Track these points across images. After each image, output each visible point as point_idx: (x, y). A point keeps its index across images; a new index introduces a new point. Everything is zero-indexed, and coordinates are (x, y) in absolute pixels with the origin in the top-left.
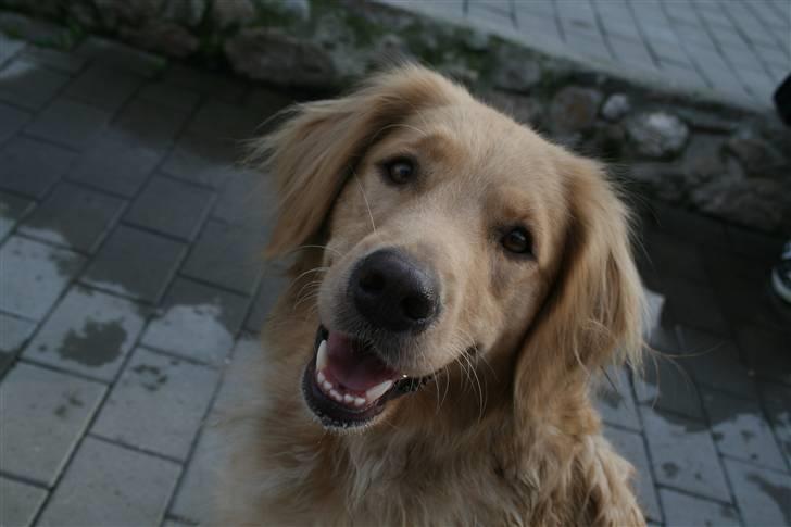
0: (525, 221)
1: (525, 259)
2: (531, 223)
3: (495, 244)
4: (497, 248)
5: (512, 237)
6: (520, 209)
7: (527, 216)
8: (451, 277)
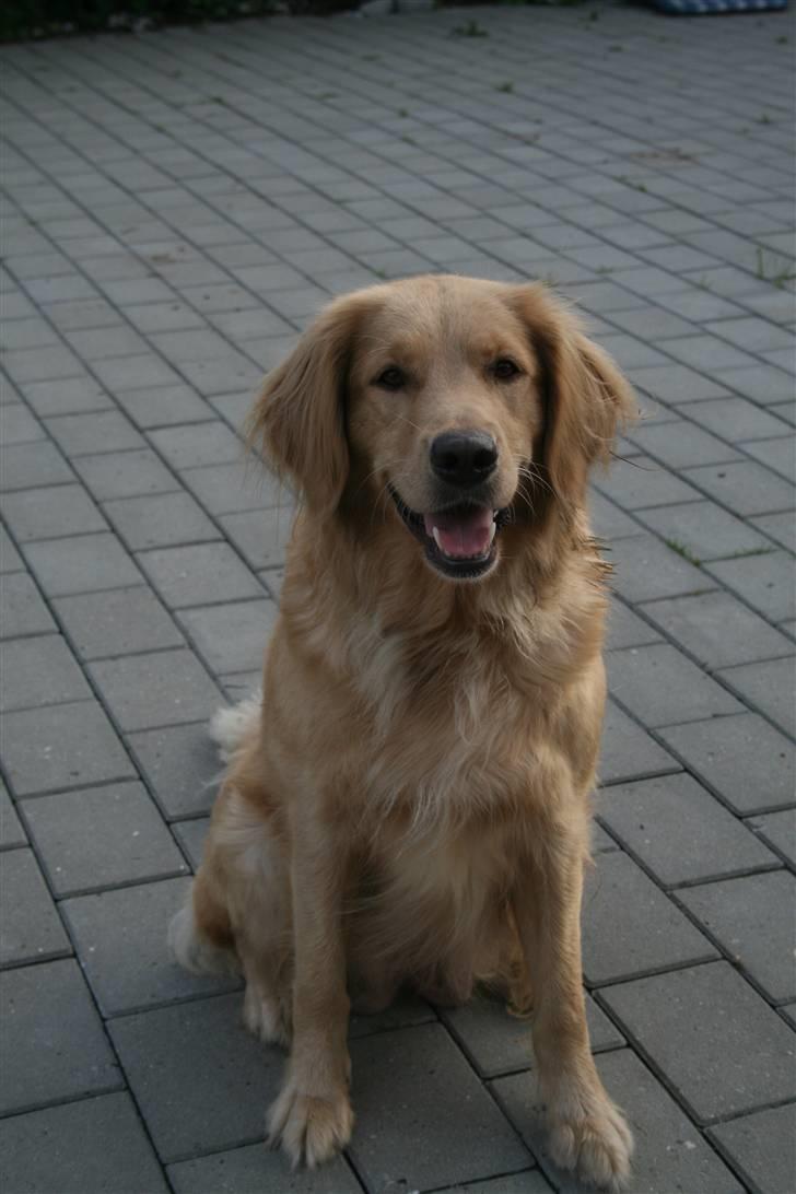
0: (501, 353)
1: (518, 378)
2: (507, 352)
3: (492, 382)
4: (496, 383)
5: (501, 370)
6: (492, 346)
7: (500, 348)
8: (489, 425)
